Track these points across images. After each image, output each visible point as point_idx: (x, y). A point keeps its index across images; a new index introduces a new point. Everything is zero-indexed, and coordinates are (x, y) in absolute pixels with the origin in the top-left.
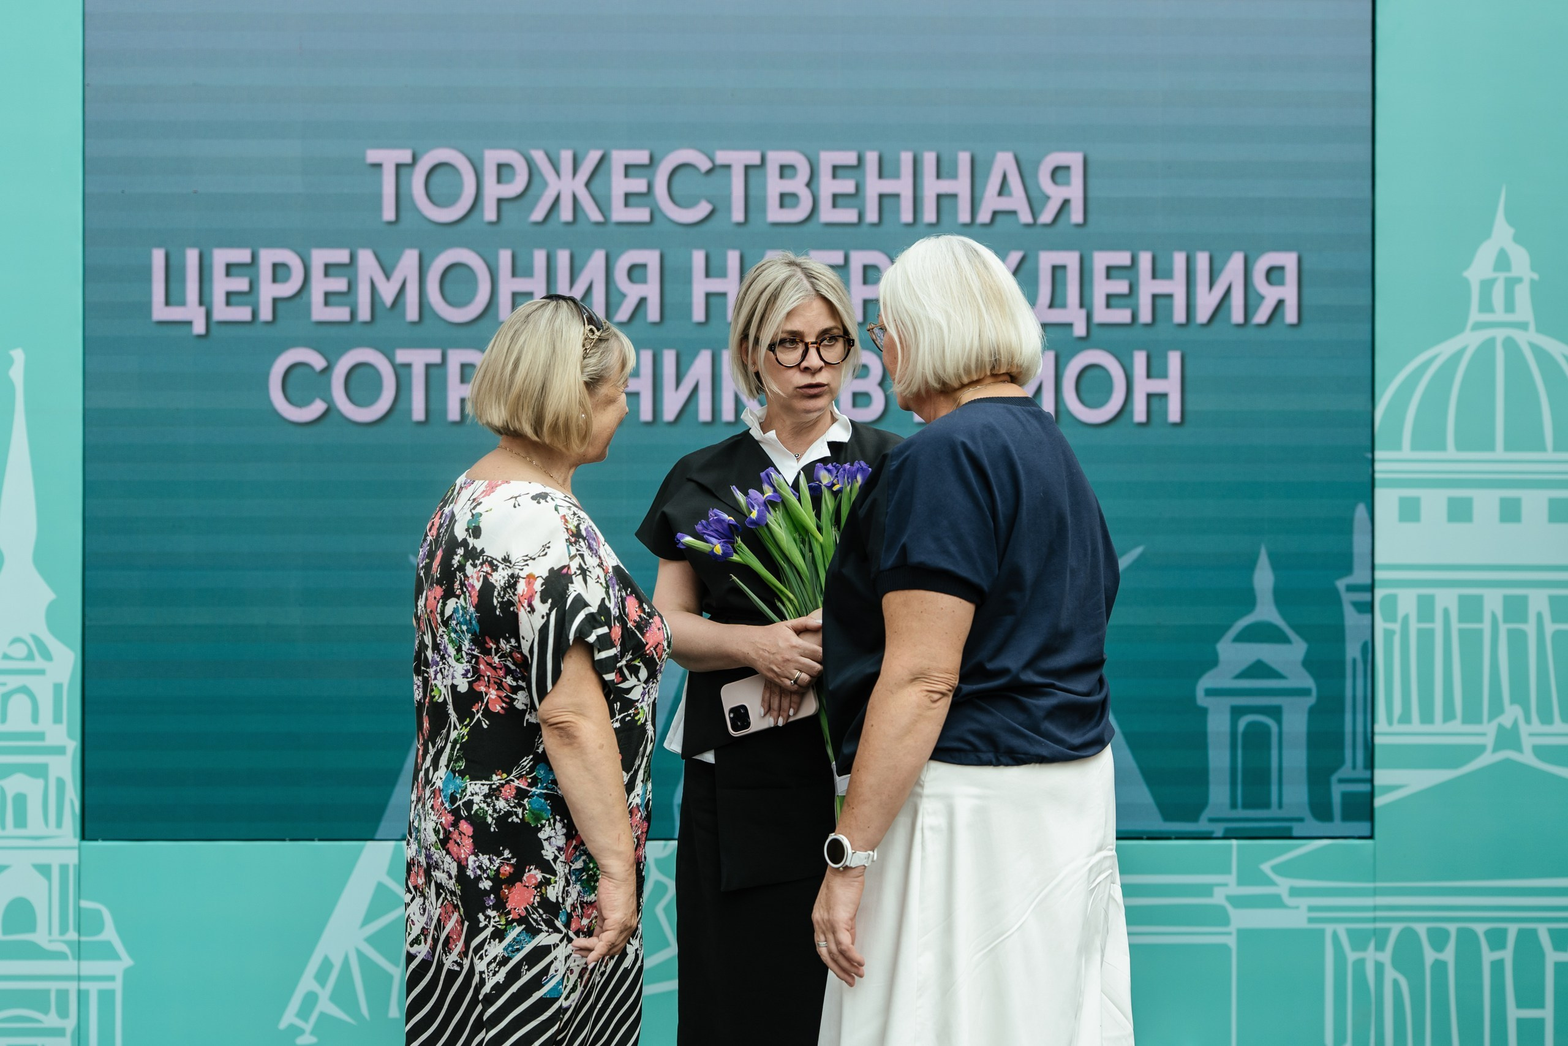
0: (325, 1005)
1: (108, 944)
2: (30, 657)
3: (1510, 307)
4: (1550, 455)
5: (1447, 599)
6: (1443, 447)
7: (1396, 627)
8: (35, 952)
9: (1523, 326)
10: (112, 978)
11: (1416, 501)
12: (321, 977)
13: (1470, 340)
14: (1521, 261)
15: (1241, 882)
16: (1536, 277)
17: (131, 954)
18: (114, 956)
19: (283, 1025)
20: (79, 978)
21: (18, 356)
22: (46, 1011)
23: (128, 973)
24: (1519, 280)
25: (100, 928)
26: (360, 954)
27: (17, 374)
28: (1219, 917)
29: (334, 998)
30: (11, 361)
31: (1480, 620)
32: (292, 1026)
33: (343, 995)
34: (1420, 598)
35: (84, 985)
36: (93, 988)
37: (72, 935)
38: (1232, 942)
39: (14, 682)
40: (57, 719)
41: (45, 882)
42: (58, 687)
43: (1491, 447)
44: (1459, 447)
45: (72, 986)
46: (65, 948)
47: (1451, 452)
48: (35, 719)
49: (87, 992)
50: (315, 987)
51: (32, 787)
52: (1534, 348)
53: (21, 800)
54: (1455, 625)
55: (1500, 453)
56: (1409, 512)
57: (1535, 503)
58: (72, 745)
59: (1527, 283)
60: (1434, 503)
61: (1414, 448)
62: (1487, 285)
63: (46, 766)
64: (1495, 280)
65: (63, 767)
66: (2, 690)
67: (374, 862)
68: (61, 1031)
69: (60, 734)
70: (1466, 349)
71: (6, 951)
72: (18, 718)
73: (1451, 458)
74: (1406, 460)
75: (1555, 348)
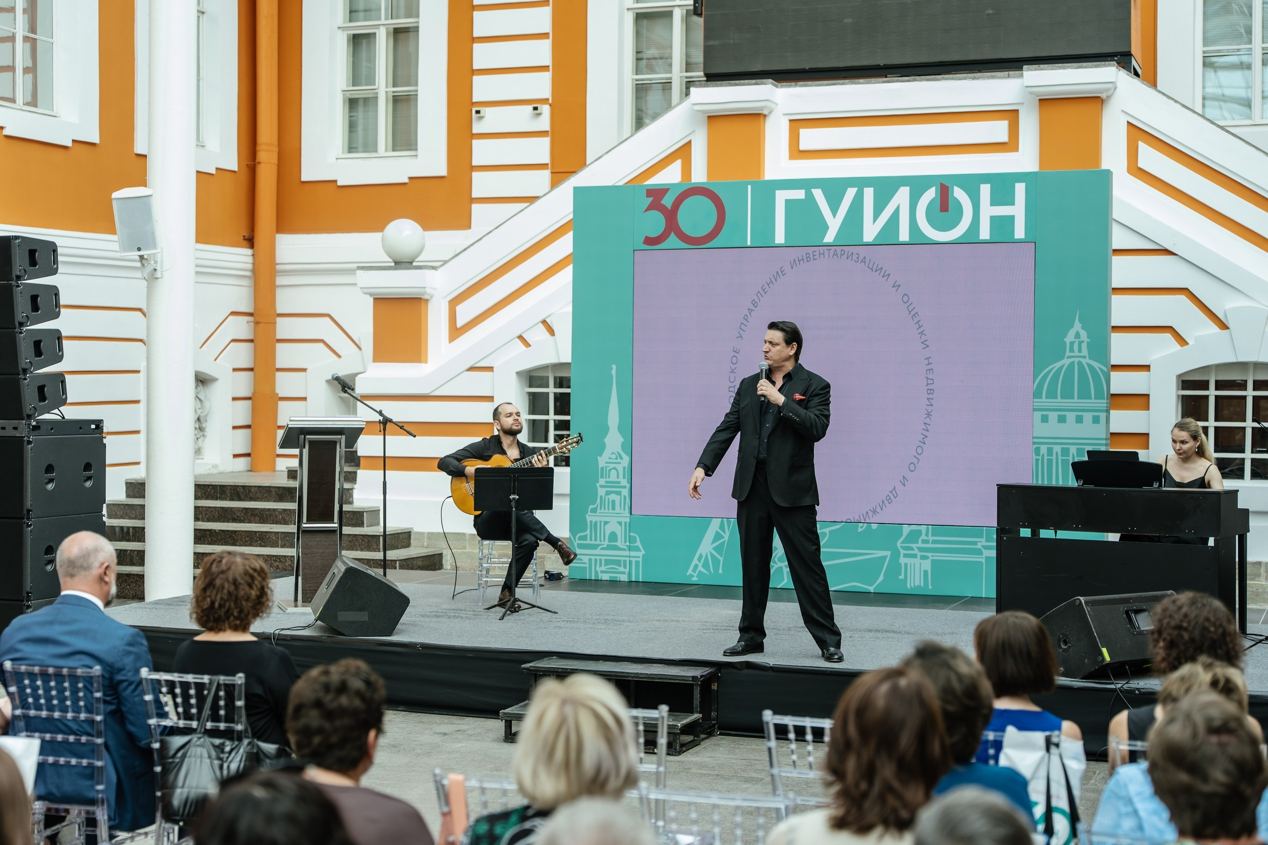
0: (700, 568)
1: (638, 547)
2: (617, 458)
3: (1080, 351)
4: (1093, 400)
5: (1057, 449)
6: (1057, 398)
7: (1040, 458)
8: (617, 548)
9: (1084, 357)
10: (639, 557)
11: (1047, 416)
12: (699, 559)
13: (1066, 362)
14: (1084, 335)
15: (986, 541)
16: (1089, 340)
17: (645, 550)
18: (641, 551)
19: (688, 574)
20: (630, 557)
21: (614, 367)
22: (620, 566)
23: (643, 555)
24: (1083, 342)
25: (636, 542)
26: (711, 552)
27: (614, 372)
28: (979, 552)
29: (703, 566)
30: (612, 368)
31: (1069, 456)
32: (691, 574)
33: (706, 565)
34: (1048, 448)
35: (631, 559)
36: (633, 560)
37: (628, 544)
38: (983, 560)
39: (612, 466)
40: (624, 478)
41: (620, 527)
42: (624, 468)
43: (1073, 398)
44: (1062, 398)
45: (628, 559)
46: (626, 548)
47: (1059, 399)
48: (618, 478)
50: (698, 563)
51: (617, 498)
52: (1089, 365)
53: (613, 501)
54: (1060, 458)
55: (1076, 400)
56: (1045, 419)
57: (1088, 417)
58: (628, 486)
59: (1086, 343)
60: (1053, 416)
61: (1046, 398)
62: (1072, 343)
63: (621, 492)
64: (1075, 342)
65: (625, 492)
66: (608, 468)
67: (715, 524)
68: (624, 573)
69: (625, 482)
70: (1064, 365)
71: (609, 548)
72: (613, 477)
73: (1059, 402)
74: (1044, 402)
75: (1096, 365)
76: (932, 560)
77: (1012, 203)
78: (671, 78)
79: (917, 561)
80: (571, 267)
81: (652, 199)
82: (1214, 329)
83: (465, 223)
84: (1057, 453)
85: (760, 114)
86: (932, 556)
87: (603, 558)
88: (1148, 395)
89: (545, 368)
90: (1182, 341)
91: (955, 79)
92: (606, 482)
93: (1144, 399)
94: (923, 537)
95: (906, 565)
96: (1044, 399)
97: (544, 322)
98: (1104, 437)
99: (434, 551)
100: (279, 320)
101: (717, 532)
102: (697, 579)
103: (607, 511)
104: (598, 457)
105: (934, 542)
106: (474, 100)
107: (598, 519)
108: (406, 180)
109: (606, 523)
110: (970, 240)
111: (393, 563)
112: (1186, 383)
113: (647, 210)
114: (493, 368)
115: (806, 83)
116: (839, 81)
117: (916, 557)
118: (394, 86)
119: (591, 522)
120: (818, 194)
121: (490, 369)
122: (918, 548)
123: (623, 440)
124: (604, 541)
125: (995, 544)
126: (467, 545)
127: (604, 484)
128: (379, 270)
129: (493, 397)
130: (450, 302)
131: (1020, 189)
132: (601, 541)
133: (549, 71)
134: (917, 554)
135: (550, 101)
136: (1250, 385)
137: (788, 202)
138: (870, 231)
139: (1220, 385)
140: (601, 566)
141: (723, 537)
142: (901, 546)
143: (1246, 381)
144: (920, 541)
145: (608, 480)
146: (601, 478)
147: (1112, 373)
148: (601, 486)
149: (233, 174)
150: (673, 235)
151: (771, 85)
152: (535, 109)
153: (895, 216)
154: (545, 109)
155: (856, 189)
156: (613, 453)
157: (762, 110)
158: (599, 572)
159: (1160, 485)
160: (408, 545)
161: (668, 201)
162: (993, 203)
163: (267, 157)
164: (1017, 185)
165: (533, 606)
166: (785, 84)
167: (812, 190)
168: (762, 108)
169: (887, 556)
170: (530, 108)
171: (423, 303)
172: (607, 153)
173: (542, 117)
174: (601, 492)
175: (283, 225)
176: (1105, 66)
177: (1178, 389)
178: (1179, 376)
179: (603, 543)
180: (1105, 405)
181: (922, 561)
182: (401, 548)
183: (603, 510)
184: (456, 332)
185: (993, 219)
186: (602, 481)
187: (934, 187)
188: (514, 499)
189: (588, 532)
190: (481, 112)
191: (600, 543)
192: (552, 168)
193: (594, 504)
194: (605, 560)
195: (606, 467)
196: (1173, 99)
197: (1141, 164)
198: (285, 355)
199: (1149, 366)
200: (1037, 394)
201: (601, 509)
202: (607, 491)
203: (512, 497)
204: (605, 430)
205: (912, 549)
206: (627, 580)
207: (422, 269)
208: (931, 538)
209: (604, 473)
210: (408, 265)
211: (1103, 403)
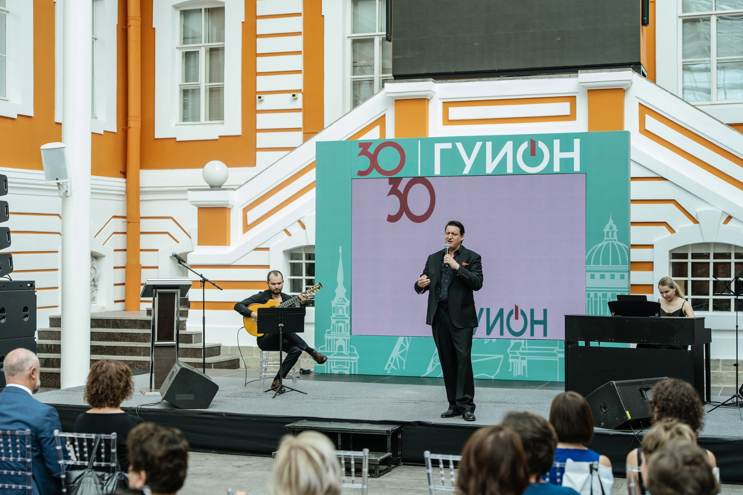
0: (392, 366)
1: (355, 354)
2: (342, 302)
3: (612, 236)
4: (621, 266)
5: (600, 294)
6: (599, 264)
7: (590, 299)
8: (343, 355)
9: (615, 240)
10: (356, 360)
11: (594, 275)
12: (391, 361)
13: (605, 243)
14: (615, 228)
15: (559, 348)
16: (618, 231)
17: (359, 356)
18: (357, 356)
19: (385, 370)
20: (350, 360)
21: (340, 247)
22: (345, 366)
23: (358, 359)
24: (614, 231)
25: (354, 351)
26: (398, 357)
27: (340, 251)
28: (555, 355)
29: (394, 365)
30: (339, 248)
31: (607, 298)
32: (386, 370)
34: (595, 294)
35: (351, 361)
36: (353, 361)
37: (349, 352)
38: (558, 360)
39: (340, 306)
40: (347, 313)
41: (345, 342)
42: (347, 307)
43: (609, 264)
44: (602, 264)
45: (349, 361)
46: (348, 354)
47: (601, 265)
48: (343, 313)
49: (352, 362)
50: (390, 363)
51: (342, 325)
52: (617, 244)
53: (341, 327)
54: (602, 299)
55: (610, 265)
56: (593, 277)
57: (617, 275)
58: (349, 318)
59: (616, 232)
60: (597, 275)
61: (593, 264)
62: (608, 232)
63: (345, 321)
64: (609, 231)
65: (348, 322)
66: (337, 307)
67: (401, 340)
68: (347, 369)
69: (347, 316)
70: (603, 245)
71: (338, 354)
72: (340, 313)
73: (601, 267)
74: (592, 266)
75: (622, 245)
76: (528, 360)
77: (572, 150)
78: (373, 78)
79: (519, 360)
80: (315, 189)
81: (362, 148)
82: (691, 223)
83: (253, 163)
84: (600, 296)
85: (425, 99)
86: (528, 358)
87: (335, 361)
88: (653, 262)
89: (300, 248)
90: (672, 231)
91: (539, 78)
92: (336, 316)
93: (650, 265)
94: (523, 346)
95: (513, 363)
96: (592, 265)
97: (299, 221)
98: (627, 287)
99: (234, 358)
100: (141, 220)
101: (402, 345)
102: (390, 372)
103: (337, 332)
104: (332, 301)
105: (529, 349)
106: (257, 91)
107: (332, 338)
108: (217, 138)
109: (336, 340)
110: (548, 172)
111: (210, 365)
112: (674, 255)
113: (359, 155)
114: (269, 248)
115: (452, 80)
116: (471, 80)
117: (519, 359)
118: (210, 82)
119: (327, 339)
120: (459, 145)
121: (267, 249)
122: (519, 353)
123: (346, 291)
124: (335, 350)
125: (564, 350)
126: (254, 353)
127: (335, 317)
128: (201, 191)
129: (269, 266)
130: (243, 209)
131: (577, 142)
132: (333, 350)
133: (301, 73)
134: (519, 357)
135: (303, 91)
136: (712, 256)
137: (442, 150)
138: (490, 167)
139: (694, 256)
140: (333, 365)
141: (405, 348)
142: (509, 352)
143: (709, 254)
144: (521, 349)
145: (337, 314)
146: (333, 313)
147: (631, 250)
148: (333, 318)
149: (114, 134)
150: (374, 170)
151: (432, 82)
152: (294, 95)
153: (505, 158)
154: (300, 96)
155: (482, 143)
156: (340, 299)
157: (427, 96)
158: (332, 369)
159: (660, 315)
160: (219, 354)
161: (371, 150)
162: (561, 151)
163: (134, 124)
164: (575, 140)
165: (293, 390)
166: (440, 81)
167: (456, 143)
168: (427, 95)
169: (502, 358)
170: (291, 95)
171: (227, 210)
172: (336, 121)
173: (298, 100)
174: (333, 321)
175: (144, 164)
176: (626, 70)
177: (670, 259)
178: (670, 251)
179: (334, 352)
180: (627, 268)
181: (523, 361)
182: (214, 356)
183: (334, 332)
184: (247, 227)
185: (561, 160)
186: (334, 315)
187: (527, 142)
188: (281, 326)
189: (326, 345)
190: (262, 97)
191: (333, 352)
192: (304, 130)
193: (330, 329)
194: (336, 362)
195: (336, 307)
196: (665, 90)
197: (647, 128)
198: (145, 242)
199: (653, 245)
200: (588, 262)
201: (333, 332)
202: (336, 321)
203: (280, 325)
204: (336, 285)
205: (516, 353)
206: (349, 374)
207: (227, 190)
208: (527, 347)
209: (335, 310)
210: (218, 188)
211: (626, 267)
